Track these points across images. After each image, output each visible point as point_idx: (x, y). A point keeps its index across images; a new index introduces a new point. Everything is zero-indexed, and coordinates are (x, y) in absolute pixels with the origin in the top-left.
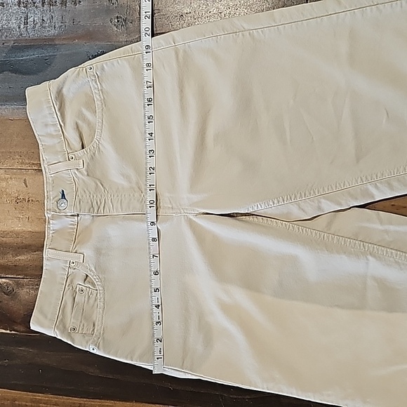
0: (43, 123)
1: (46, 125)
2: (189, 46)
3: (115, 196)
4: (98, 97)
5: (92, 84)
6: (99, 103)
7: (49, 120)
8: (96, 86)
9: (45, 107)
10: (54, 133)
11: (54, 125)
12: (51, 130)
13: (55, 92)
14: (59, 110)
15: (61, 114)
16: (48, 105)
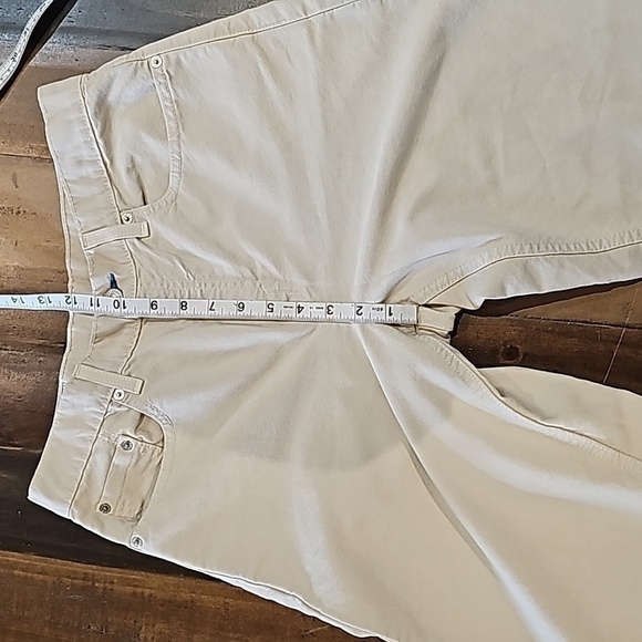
0: (74, 157)
1: (80, 162)
2: (332, 16)
3: (209, 286)
4: (171, 114)
5: (161, 90)
6: (173, 125)
7: (85, 154)
8: (168, 95)
9: (77, 130)
10: (93, 176)
11: (94, 162)
12: (89, 170)
13: (93, 104)
14: (102, 135)
15: (105, 143)
16: (82, 127)
